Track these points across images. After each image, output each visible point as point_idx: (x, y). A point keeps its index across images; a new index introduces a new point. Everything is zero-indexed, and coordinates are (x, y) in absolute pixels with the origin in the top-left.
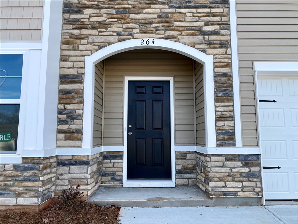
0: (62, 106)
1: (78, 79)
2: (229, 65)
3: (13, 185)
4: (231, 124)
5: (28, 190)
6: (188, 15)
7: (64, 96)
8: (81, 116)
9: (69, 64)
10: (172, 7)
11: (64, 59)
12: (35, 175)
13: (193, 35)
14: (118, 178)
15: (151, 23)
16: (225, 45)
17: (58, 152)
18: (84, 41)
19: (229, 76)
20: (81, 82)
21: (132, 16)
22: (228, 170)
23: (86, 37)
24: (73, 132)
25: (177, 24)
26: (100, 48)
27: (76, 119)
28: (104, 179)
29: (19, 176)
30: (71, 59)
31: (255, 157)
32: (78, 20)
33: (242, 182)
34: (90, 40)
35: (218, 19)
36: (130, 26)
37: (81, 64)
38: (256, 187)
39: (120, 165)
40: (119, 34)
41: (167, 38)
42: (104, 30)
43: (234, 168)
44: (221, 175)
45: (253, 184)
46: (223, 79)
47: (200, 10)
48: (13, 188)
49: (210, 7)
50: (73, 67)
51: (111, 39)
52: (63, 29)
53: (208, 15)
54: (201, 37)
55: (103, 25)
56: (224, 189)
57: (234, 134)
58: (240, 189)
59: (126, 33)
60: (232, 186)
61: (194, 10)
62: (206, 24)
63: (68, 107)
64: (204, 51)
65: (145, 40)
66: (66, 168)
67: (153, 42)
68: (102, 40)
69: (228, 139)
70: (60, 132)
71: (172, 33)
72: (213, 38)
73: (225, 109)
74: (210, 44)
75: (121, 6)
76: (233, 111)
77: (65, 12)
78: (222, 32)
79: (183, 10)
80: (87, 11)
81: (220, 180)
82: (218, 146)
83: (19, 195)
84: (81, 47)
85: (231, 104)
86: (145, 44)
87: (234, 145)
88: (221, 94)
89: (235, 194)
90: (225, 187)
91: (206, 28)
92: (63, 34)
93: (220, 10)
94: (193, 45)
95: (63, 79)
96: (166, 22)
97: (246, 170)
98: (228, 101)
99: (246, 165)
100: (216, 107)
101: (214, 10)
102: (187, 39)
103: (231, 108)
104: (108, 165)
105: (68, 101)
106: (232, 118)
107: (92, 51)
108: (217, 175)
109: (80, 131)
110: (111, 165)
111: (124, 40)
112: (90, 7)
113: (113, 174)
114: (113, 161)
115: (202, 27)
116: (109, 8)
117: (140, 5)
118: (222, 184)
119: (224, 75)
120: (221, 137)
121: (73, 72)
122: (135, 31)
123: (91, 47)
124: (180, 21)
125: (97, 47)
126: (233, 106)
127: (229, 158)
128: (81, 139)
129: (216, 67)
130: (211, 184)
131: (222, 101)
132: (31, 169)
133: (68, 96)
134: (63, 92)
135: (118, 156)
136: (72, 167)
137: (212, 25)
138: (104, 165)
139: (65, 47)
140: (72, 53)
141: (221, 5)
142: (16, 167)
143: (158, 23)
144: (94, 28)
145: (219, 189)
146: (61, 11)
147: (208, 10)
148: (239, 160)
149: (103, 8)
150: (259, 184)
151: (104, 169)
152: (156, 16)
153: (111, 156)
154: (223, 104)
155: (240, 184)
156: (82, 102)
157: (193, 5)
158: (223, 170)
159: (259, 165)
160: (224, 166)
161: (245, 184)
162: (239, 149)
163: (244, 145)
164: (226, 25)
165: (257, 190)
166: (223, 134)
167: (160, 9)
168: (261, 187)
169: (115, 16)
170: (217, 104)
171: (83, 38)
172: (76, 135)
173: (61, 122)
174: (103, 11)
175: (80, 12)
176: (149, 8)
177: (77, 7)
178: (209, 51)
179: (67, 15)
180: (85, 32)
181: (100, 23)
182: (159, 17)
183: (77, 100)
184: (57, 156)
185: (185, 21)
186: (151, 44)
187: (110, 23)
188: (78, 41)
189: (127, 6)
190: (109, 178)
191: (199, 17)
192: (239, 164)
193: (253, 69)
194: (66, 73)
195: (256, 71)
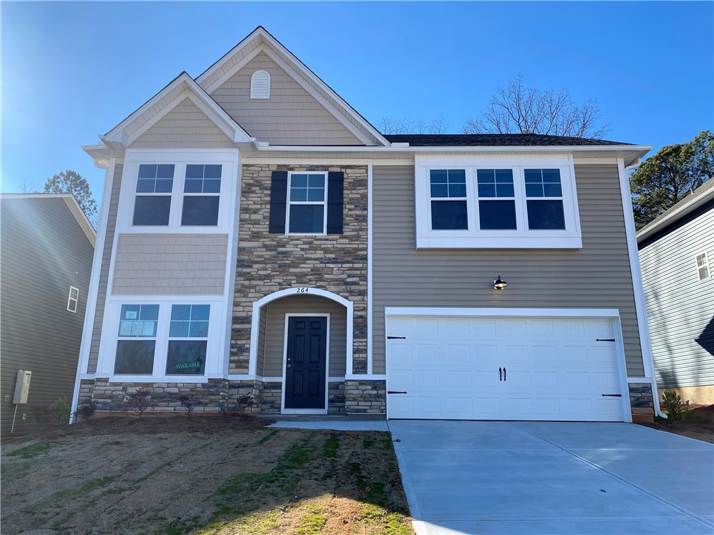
0: (233, 342)
1: (247, 320)
2: (365, 309)
3: (202, 398)
4: (365, 356)
5: (212, 401)
6: (335, 269)
7: (236, 334)
8: (249, 349)
9: (240, 309)
10: (322, 263)
11: (236, 304)
12: (217, 390)
13: (338, 285)
14: (277, 406)
15: (307, 275)
16: (363, 293)
17: (230, 378)
18: (253, 290)
19: (365, 318)
20: (250, 322)
21: (292, 270)
22: (361, 392)
23: (254, 287)
24: (241, 362)
25: (326, 276)
26: (265, 295)
27: (244, 351)
28: (264, 406)
29: (206, 392)
30: (242, 304)
31: (382, 382)
32: (249, 273)
33: (371, 401)
34: (258, 289)
35: (358, 272)
36: (289, 278)
37: (250, 309)
38: (382, 405)
39: (278, 395)
40: (280, 284)
41: (317, 287)
42: (269, 281)
43: (365, 390)
44: (355, 396)
45: (379, 404)
46: (360, 320)
47: (344, 265)
48: (202, 400)
49: (353, 263)
50: (244, 311)
51: (274, 288)
52: (236, 281)
53: (350, 269)
54: (344, 287)
55: (268, 277)
56: (356, 407)
57: (366, 363)
58: (369, 407)
59: (285, 283)
60: (363, 405)
61: (340, 266)
62: (349, 276)
63: (239, 342)
64: (346, 298)
65: (301, 289)
66: (236, 390)
67: (307, 290)
68: (267, 289)
69: (361, 368)
70: (231, 362)
71: (321, 283)
72: (353, 287)
73: (360, 344)
74: (351, 293)
75: (282, 262)
76: (367, 346)
77: (238, 266)
78: (361, 283)
79: (331, 266)
80: (255, 266)
81: (354, 400)
82: (354, 373)
83: (205, 405)
84: (250, 295)
85: (365, 340)
86: (301, 292)
87: (366, 373)
88: (357, 333)
89: (365, 411)
90: (358, 405)
91: (349, 280)
92: (235, 285)
93: (360, 265)
94: (338, 293)
95: (236, 320)
96: (317, 274)
97: (375, 392)
98: (363, 338)
99: (374, 388)
100: (354, 342)
101: (355, 266)
102: (333, 288)
103: (365, 344)
104: (268, 394)
105: (239, 337)
106: (365, 351)
107: (258, 298)
108: (352, 396)
109: (247, 361)
110: (271, 394)
111: (284, 289)
112: (258, 262)
113: (273, 403)
114: (272, 391)
115: (346, 279)
116: (273, 263)
117: (298, 261)
118: (355, 403)
119: (361, 317)
120: (356, 366)
121: (244, 314)
122: (293, 282)
123: (258, 295)
124: (328, 274)
125: (262, 295)
126: (367, 342)
127: (362, 383)
128: (248, 368)
129: (355, 310)
130: (347, 403)
131: (359, 338)
132: (215, 387)
133: (238, 333)
134: (234, 331)
135: (278, 386)
136: (240, 389)
137: (354, 277)
138: (265, 394)
139: (237, 294)
140: (243, 299)
141: (361, 261)
142: (204, 385)
143: (312, 275)
144: (260, 279)
145: (352, 407)
146: (235, 266)
147: (350, 265)
148: (369, 385)
149: (268, 263)
150: (384, 404)
151: (265, 398)
152: (310, 270)
153: (271, 386)
154: (359, 340)
155: (369, 404)
156: (249, 339)
157: (339, 261)
158: (356, 392)
159: (385, 389)
160: (358, 389)
161: (374, 403)
162: (369, 376)
163: (374, 373)
164: (364, 278)
165: (383, 408)
166: (358, 364)
167: (314, 264)
168: (386, 406)
169: (277, 270)
170: (355, 340)
171: (252, 288)
172: (244, 364)
173: (232, 354)
174: (268, 266)
175: (250, 267)
176: (305, 263)
177: (248, 262)
178: (350, 298)
179: (240, 269)
180: (253, 282)
181: (265, 275)
182: (312, 270)
183: (246, 337)
184: (229, 381)
185: (332, 274)
186: (305, 292)
187: (274, 276)
188: (248, 290)
189: (287, 262)
190: (269, 406)
191: (344, 271)
192: (370, 387)
193: (384, 312)
194: (238, 315)
195: (386, 313)
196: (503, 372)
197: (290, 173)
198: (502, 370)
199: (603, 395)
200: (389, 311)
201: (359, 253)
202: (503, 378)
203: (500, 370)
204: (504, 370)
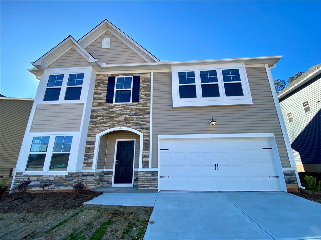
0: (86, 153)
1: (93, 143)
2: (149, 136)
3: (65, 183)
4: (148, 159)
5: (69, 184)
6: (135, 118)
7: (87, 150)
8: (93, 157)
9: (90, 138)
10: (129, 115)
11: (89, 136)
12: (72, 179)
13: (136, 125)
14: (110, 183)
15: (122, 121)
16: (148, 129)
17: (83, 171)
18: (97, 129)
19: (148, 141)
20: (94, 144)
21: (115, 119)
22: (146, 178)
23: (97, 127)
24: (89, 163)
25: (131, 121)
26: (102, 131)
27: (90, 158)
28: (104, 183)
29: (67, 179)
30: (91, 136)
31: (156, 172)
32: (95, 121)
33: (151, 182)
34: (99, 128)
35: (146, 119)
36: (114, 123)
37: (95, 138)
38: (156, 184)
39: (111, 177)
40: (109, 126)
41: (127, 127)
42: (104, 124)
43: (148, 177)
44: (143, 180)
45: (155, 183)
46: (146, 142)
47: (140, 116)
48: (64, 184)
49: (143, 115)
50: (92, 139)
51: (106, 128)
52: (89, 125)
53: (142, 118)
54: (139, 126)
55: (104, 123)
56: (143, 186)
57: (148, 163)
58: (150, 186)
59: (112, 125)
60: (147, 184)
61: (137, 116)
62: (142, 121)
63: (88, 154)
64: (140, 131)
65: (119, 128)
66: (85, 177)
67: (122, 128)
68: (103, 128)
69: (146, 165)
70: (84, 163)
71: (129, 125)
72: (143, 126)
73: (146, 153)
74: (142, 129)
75: (111, 116)
76: (149, 154)
77: (91, 118)
78: (147, 124)
79: (133, 117)
80: (99, 118)
81: (142, 182)
82: (143, 168)
83: (66, 186)
84: (95, 131)
85: (148, 151)
86: (119, 129)
87: (148, 168)
88: (145, 148)
89: (148, 187)
90: (144, 184)
91: (142, 123)
92: (89, 127)
93: (147, 116)
94: (136, 129)
95: (88, 143)
96: (127, 121)
97: (153, 177)
98: (147, 150)
99: (152, 175)
100: (143, 152)
101: (145, 116)
102: (134, 127)
103: (148, 153)
104: (106, 177)
105: (89, 151)
106: (148, 157)
107: (99, 133)
108: (141, 180)
109: (92, 163)
110: (107, 177)
111: (111, 128)
112: (100, 116)
113: (108, 181)
114: (108, 175)
115: (140, 122)
116: (107, 116)
117: (118, 115)
118: (143, 183)
119: (147, 140)
120: (144, 165)
121: (92, 140)
122: (115, 125)
123: (99, 131)
124: (132, 121)
125: (101, 131)
126: (149, 152)
127: (146, 173)
128: (92, 166)
129: (144, 137)
130: (139, 183)
131: (145, 150)
132: (71, 177)
133: (89, 149)
134: (87, 148)
135: (111, 173)
136: (87, 177)
137: (144, 121)
138: (105, 177)
139: (89, 131)
140: (92, 133)
141: (147, 114)
142: (66, 176)
143: (124, 121)
144: (100, 124)
145: (141, 186)
146: (90, 118)
147: (142, 116)
148: (150, 174)
149: (105, 117)
150: (157, 184)
151: (105, 179)
152: (123, 119)
153: (108, 173)
154: (145, 151)
155: (150, 184)
156: (93, 152)
157: (137, 114)
158: (143, 178)
159: (158, 176)
160: (144, 176)
161: (152, 183)
162: (150, 169)
163: (152, 168)
164: (149, 122)
165: (156, 186)
166: (145, 163)
167: (125, 116)
168: (158, 185)
169: (109, 119)
170: (143, 151)
171: (96, 128)
172: (90, 164)
173: (85, 159)
174: (104, 118)
175: (96, 118)
176: (121, 116)
177: (95, 116)
178: (142, 131)
179: (91, 120)
180: (97, 125)
181: (103, 122)
182: (125, 119)
183: (92, 151)
184: (82, 173)
185: (134, 120)
186: (121, 129)
187: (107, 122)
188: (94, 129)
189: (113, 116)
190: (106, 183)
191: (139, 119)
192: (150, 175)
193: (157, 137)
194: (89, 141)
195: (159, 138)
196: (216, 166)
197: (116, 77)
198: (216, 165)
199: (269, 177)
200: (160, 137)
201: (146, 110)
202: (217, 169)
203: (215, 164)
204: (217, 164)
